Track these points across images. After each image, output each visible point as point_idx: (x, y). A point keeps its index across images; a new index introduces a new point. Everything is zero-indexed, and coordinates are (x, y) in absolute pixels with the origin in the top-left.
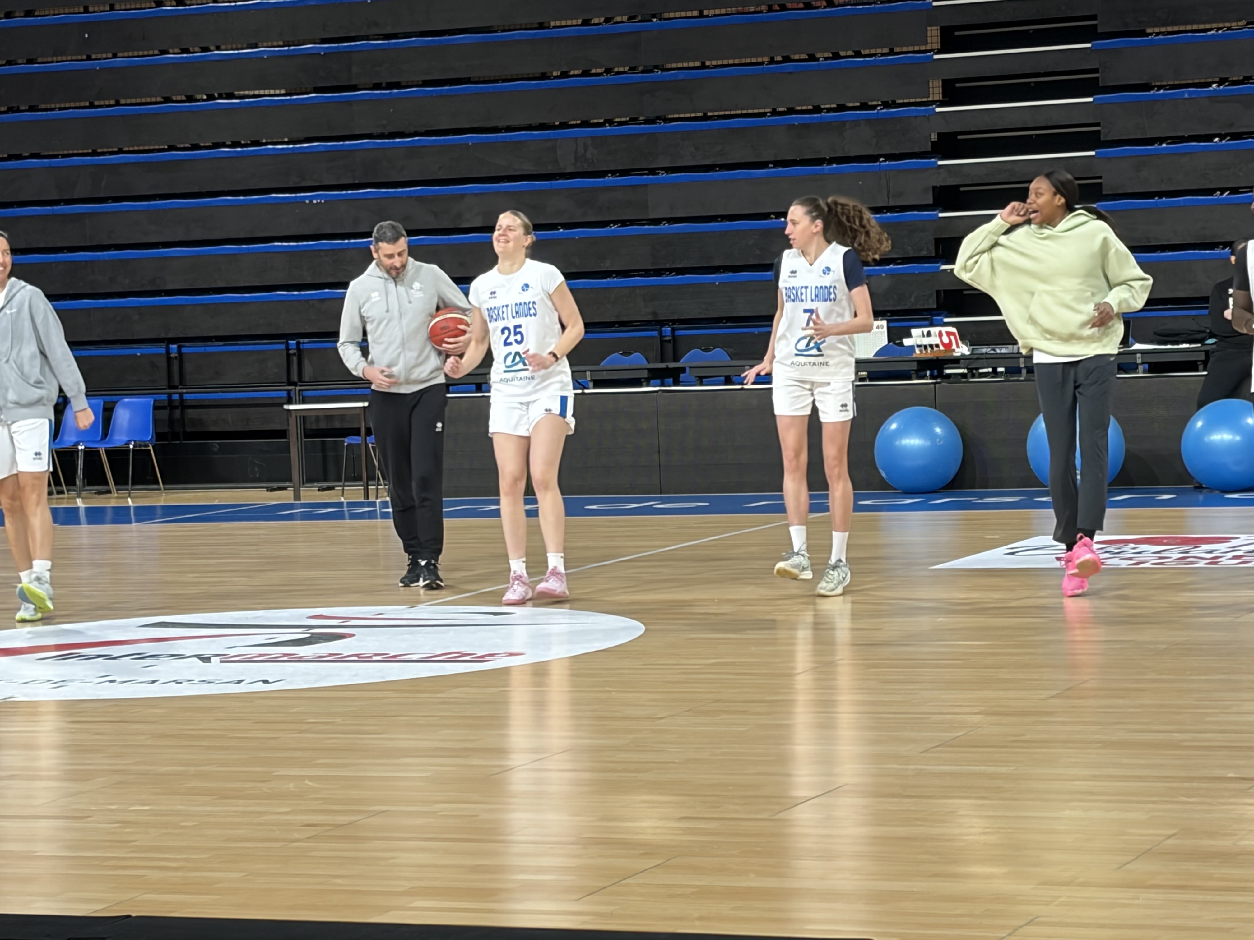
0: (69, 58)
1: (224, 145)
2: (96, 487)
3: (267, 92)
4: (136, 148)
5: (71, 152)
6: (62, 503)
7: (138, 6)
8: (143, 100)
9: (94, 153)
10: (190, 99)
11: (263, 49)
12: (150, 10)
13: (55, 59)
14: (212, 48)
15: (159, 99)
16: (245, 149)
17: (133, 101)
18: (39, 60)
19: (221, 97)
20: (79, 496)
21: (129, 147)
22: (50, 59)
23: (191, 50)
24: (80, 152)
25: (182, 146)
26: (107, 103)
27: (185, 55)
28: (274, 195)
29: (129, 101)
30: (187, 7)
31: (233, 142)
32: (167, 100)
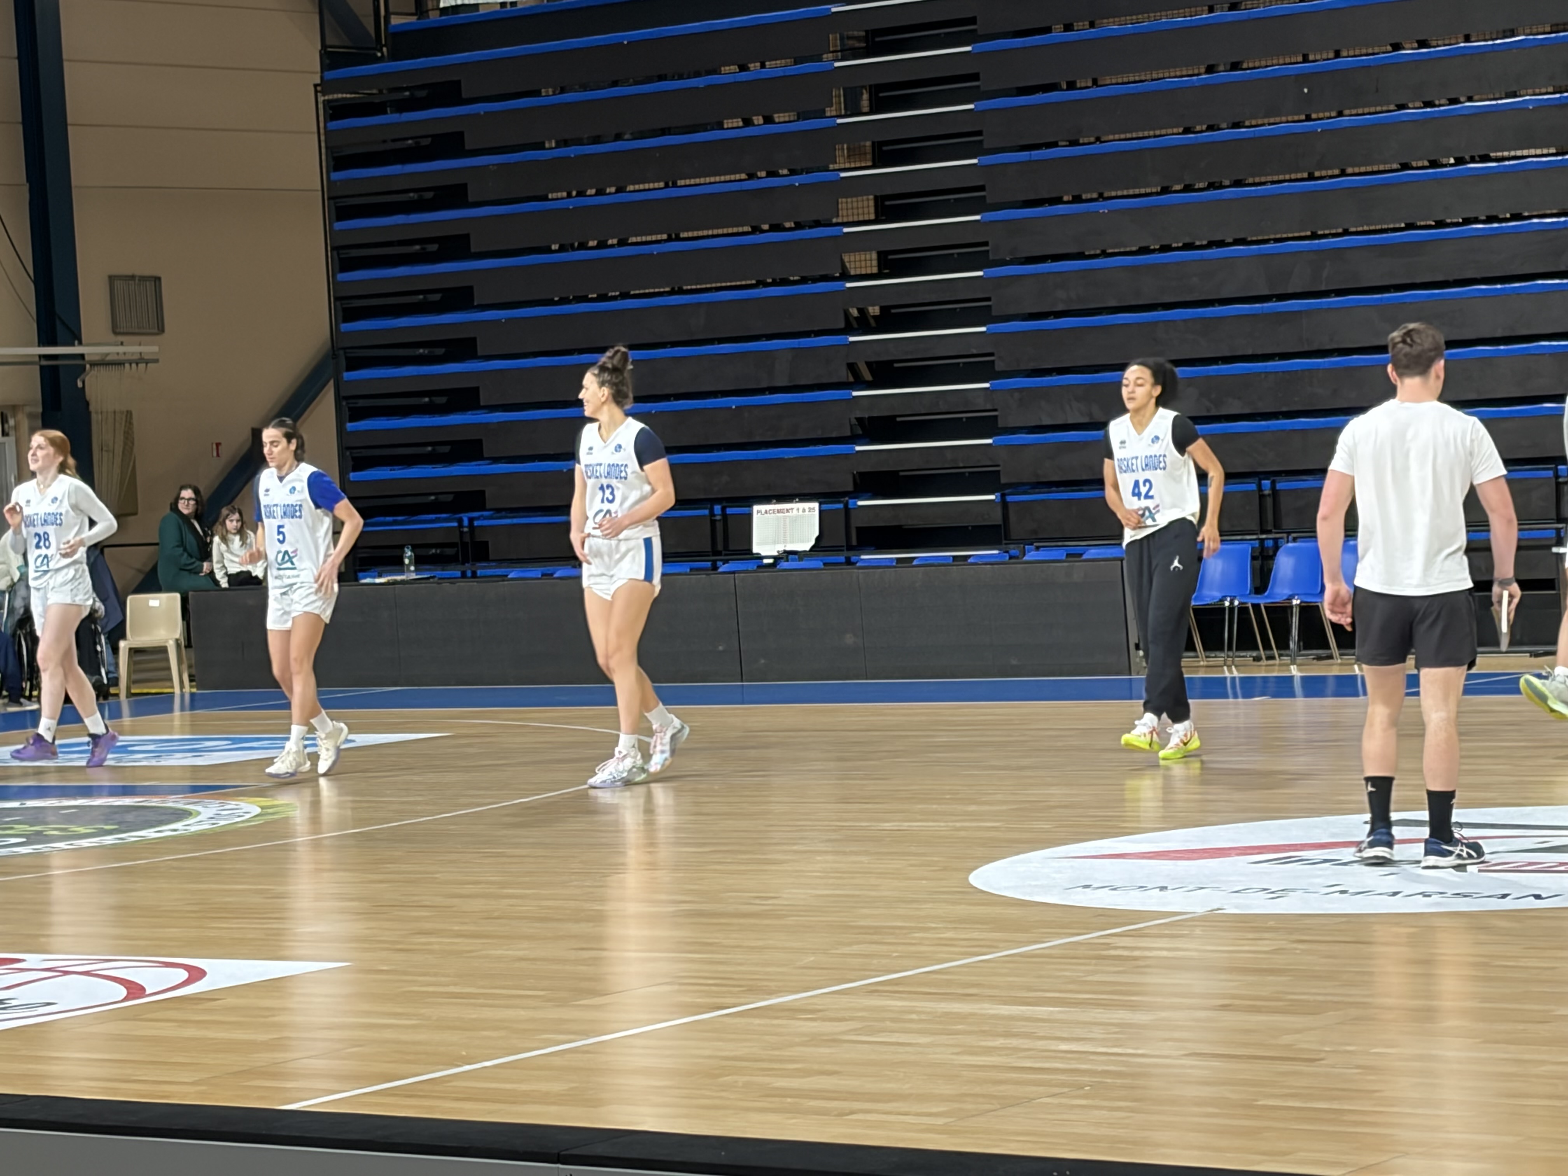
0: (1284, 119)
1: (1476, 221)
2: (1315, 652)
3: (1532, 152)
4: (1366, 228)
5: (1285, 236)
6: (1273, 671)
7: (1370, 51)
8: (1375, 168)
9: (1314, 236)
10: (1434, 164)
11: (1528, 98)
12: (1386, 55)
13: (1266, 121)
14: (1462, 99)
15: (1395, 166)
16: (1504, 225)
17: (1363, 169)
18: (1247, 123)
19: (1473, 160)
20: (1293, 662)
21: (1356, 227)
22: (1260, 122)
23: (1437, 102)
24: (1296, 235)
25: (1423, 223)
26: (1330, 173)
27: (1428, 110)
28: (1540, 282)
29: (1357, 170)
30: (1432, 50)
31: (1487, 217)
32: (1405, 166)
